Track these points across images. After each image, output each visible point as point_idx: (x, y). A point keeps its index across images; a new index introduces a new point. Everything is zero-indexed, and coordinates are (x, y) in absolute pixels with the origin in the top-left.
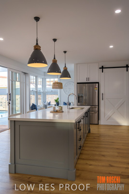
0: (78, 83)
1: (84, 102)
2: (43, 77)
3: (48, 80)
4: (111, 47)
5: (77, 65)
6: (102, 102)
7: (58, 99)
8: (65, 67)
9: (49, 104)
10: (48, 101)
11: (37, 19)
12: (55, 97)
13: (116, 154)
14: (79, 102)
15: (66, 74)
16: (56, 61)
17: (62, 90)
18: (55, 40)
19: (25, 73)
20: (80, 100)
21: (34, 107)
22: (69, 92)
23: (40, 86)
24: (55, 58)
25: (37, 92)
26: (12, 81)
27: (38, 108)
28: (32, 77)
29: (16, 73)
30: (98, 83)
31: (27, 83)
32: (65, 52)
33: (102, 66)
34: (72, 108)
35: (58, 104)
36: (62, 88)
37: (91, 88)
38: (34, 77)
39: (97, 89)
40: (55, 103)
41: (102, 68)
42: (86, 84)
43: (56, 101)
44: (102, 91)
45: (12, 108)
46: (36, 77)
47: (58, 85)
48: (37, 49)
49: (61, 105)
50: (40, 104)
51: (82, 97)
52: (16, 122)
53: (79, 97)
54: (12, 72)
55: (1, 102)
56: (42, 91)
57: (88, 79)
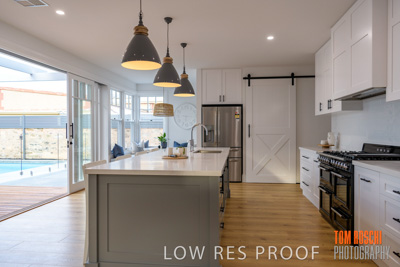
0: (203, 106)
1: (215, 141)
2: (134, 93)
3: (143, 99)
4: (270, 38)
6: (248, 141)
7: (165, 135)
8: (184, 72)
9: (146, 145)
10: (144, 138)
12: (159, 133)
13: (286, 235)
14: (205, 141)
16: (171, 60)
17: (172, 118)
18: (168, 20)
19: (100, 85)
21: (117, 152)
22: (187, 124)
23: (128, 112)
24: (168, 55)
25: (122, 122)
26: (76, 100)
27: (125, 152)
28: (114, 92)
29: (84, 84)
30: (241, 105)
31: (105, 104)
32: (184, 45)
33: (249, 75)
34: (198, 152)
35: (164, 145)
36: (173, 115)
37: (227, 115)
38: (118, 93)
39: (239, 117)
40: (159, 143)
41: (249, 78)
42: (220, 108)
43: (161, 139)
44: (248, 121)
45: (76, 154)
46: (122, 93)
47: (167, 110)
48: (141, 33)
49: (170, 144)
50: (129, 145)
51: (211, 131)
52: (100, 178)
54: (76, 82)
55: (47, 143)
56: (131, 120)
57: (222, 98)
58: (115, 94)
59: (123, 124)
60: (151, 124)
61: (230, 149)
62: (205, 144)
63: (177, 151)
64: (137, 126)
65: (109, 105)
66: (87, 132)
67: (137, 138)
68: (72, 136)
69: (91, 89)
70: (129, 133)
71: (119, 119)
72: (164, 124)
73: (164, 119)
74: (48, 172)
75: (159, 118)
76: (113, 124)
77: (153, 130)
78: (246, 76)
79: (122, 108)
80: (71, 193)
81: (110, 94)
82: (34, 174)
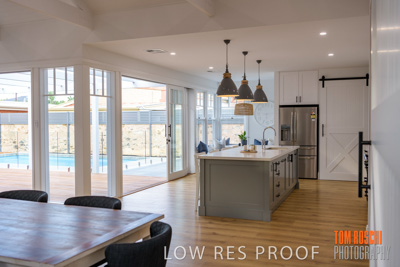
0: (281, 106)
1: (292, 139)
4: (331, 55)
5: (279, 74)
7: (245, 133)
8: (259, 84)
9: (227, 142)
10: (225, 136)
11: (227, 42)
12: (239, 130)
14: (282, 140)
15: (260, 96)
16: (247, 82)
17: (252, 117)
18: (245, 53)
19: (188, 89)
20: (285, 134)
21: (202, 148)
22: (265, 121)
24: (245, 79)
27: (209, 149)
28: (198, 94)
29: (177, 91)
30: (317, 106)
31: (192, 105)
32: (259, 62)
33: (323, 77)
34: (270, 149)
35: (244, 142)
36: (252, 114)
38: (202, 95)
39: (316, 117)
40: (239, 141)
42: (296, 109)
43: (241, 137)
46: (205, 93)
47: (249, 111)
48: (227, 77)
49: (251, 142)
50: (211, 143)
51: (288, 129)
52: (206, 161)
53: (282, 130)
54: (172, 90)
55: (129, 139)
56: (213, 118)
57: (299, 98)
58: (199, 96)
59: (206, 122)
60: (231, 121)
61: (298, 147)
62: (282, 142)
63: (249, 147)
64: (218, 124)
65: (195, 105)
66: (178, 128)
67: (218, 137)
68: (170, 135)
69: (182, 95)
70: (210, 129)
71: (202, 118)
72: (245, 121)
73: (245, 117)
74: (138, 167)
75: (239, 117)
76: (198, 122)
77: (234, 126)
78: (321, 77)
79: (205, 107)
80: (170, 181)
81: (195, 96)
82: (129, 168)
